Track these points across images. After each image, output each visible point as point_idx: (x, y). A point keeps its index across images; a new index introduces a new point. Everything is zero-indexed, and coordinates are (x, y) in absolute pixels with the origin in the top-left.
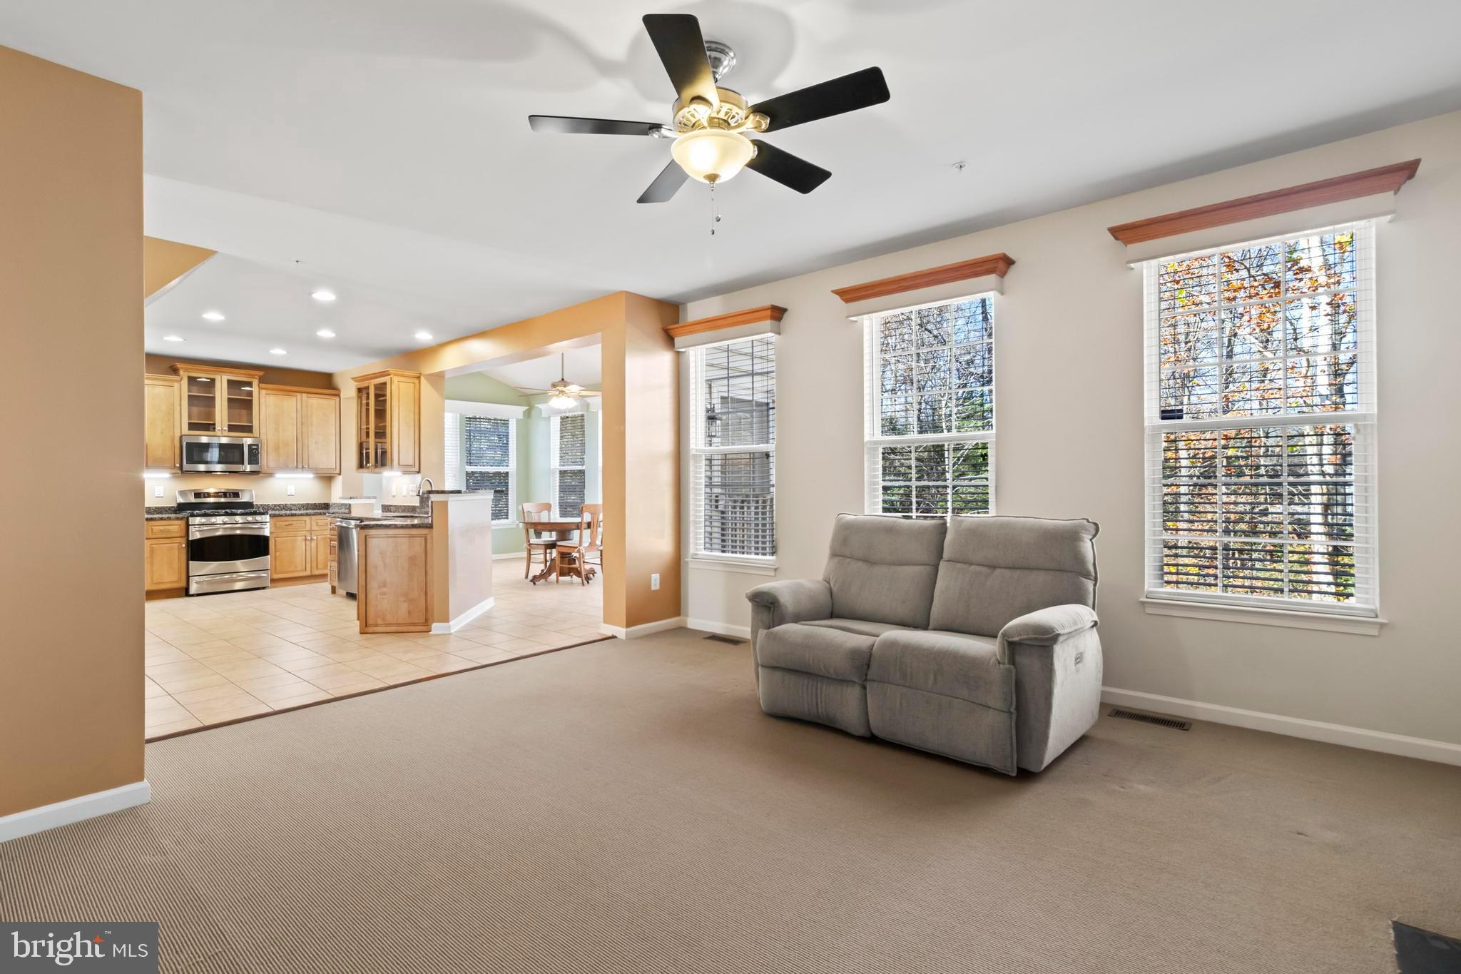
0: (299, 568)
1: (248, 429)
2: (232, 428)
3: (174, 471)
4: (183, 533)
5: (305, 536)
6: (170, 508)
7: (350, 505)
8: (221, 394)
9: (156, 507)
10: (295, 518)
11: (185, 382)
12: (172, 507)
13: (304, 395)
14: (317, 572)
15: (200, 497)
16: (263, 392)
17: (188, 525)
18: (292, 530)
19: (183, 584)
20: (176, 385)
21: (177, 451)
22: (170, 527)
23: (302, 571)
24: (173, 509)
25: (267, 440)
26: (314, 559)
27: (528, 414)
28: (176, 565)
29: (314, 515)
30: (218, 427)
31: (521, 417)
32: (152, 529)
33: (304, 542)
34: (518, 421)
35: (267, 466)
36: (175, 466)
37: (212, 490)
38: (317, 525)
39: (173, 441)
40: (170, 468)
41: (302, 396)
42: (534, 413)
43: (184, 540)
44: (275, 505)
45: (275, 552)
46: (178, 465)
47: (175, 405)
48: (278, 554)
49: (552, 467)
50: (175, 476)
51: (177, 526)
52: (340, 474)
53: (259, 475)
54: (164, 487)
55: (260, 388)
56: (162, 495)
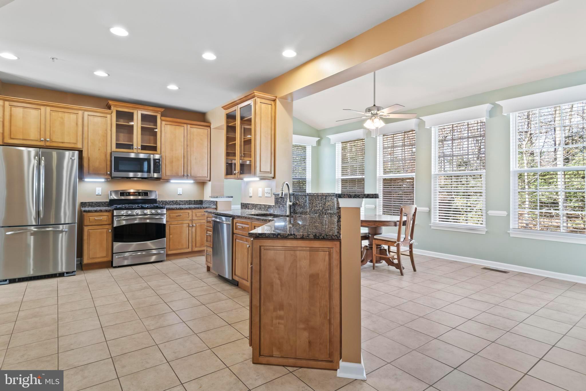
0: (185, 247)
1: (154, 149)
2: (144, 148)
3: (106, 177)
4: (110, 222)
5: (189, 224)
7: (216, 201)
8: (137, 123)
9: (96, 202)
10: (182, 211)
11: (114, 115)
12: (106, 202)
13: (189, 126)
14: (196, 249)
15: (123, 196)
16: (164, 123)
17: (113, 216)
18: (180, 219)
19: (109, 259)
20: (109, 116)
21: (109, 163)
22: (101, 218)
23: (186, 248)
24: (107, 203)
25: (166, 156)
26: (194, 240)
27: (319, 143)
28: (105, 245)
29: (194, 209)
30: (135, 147)
31: (315, 144)
32: (89, 218)
33: (188, 228)
34: (313, 147)
35: (165, 174)
36: (107, 173)
37: (132, 191)
38: (196, 216)
39: (106, 155)
40: (103, 174)
41: (187, 126)
42: (323, 142)
43: (110, 227)
44: (170, 202)
45: (170, 235)
46: (109, 173)
47: (108, 130)
48: (171, 236)
49: (337, 178)
50: (107, 181)
51: (106, 217)
52: (210, 181)
53: (160, 180)
54: (101, 188)
55: (161, 120)
56: (100, 194)
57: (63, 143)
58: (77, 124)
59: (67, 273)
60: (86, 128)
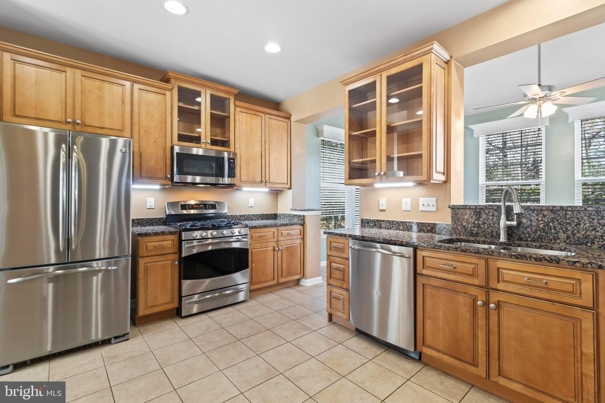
0: (269, 278)
2: (214, 142)
3: (165, 182)
4: (176, 249)
5: (274, 247)
6: (160, 219)
7: (304, 216)
8: (205, 108)
9: (148, 219)
10: (266, 230)
11: (175, 92)
12: (161, 218)
13: (267, 116)
14: (282, 280)
15: (185, 209)
16: (238, 109)
17: (180, 241)
18: (264, 241)
19: (176, 305)
20: (168, 93)
21: (169, 162)
22: (164, 243)
23: (271, 280)
24: (162, 220)
25: (240, 155)
26: (280, 268)
28: (169, 285)
29: (280, 226)
30: (203, 140)
32: (147, 246)
33: (272, 253)
36: (166, 177)
37: (192, 202)
38: (282, 235)
39: (165, 150)
40: (161, 178)
41: (265, 117)
43: (176, 257)
44: (241, 216)
45: (252, 263)
46: (169, 176)
47: (167, 114)
48: (254, 265)
50: (164, 189)
51: (170, 242)
52: (290, 189)
53: (234, 188)
54: (154, 198)
55: (236, 106)
56: (153, 207)
57: (101, 128)
58: (123, 102)
59: (116, 338)
60: (136, 109)
